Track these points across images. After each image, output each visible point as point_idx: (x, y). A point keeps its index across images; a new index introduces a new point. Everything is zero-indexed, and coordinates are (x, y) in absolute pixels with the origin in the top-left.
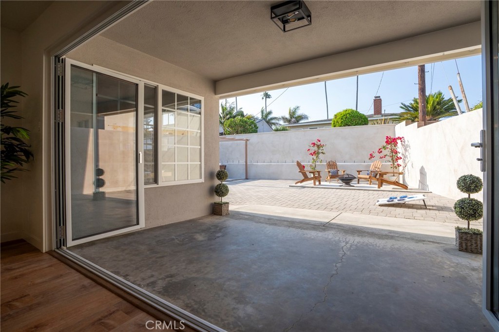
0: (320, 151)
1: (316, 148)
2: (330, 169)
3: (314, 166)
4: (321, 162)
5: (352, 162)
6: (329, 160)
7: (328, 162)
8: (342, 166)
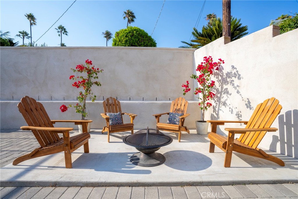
0: (93, 80)
1: (85, 75)
2: (110, 112)
3: (82, 105)
4: (94, 100)
5: (140, 100)
6: (108, 96)
7: (106, 98)
8: (128, 106)
